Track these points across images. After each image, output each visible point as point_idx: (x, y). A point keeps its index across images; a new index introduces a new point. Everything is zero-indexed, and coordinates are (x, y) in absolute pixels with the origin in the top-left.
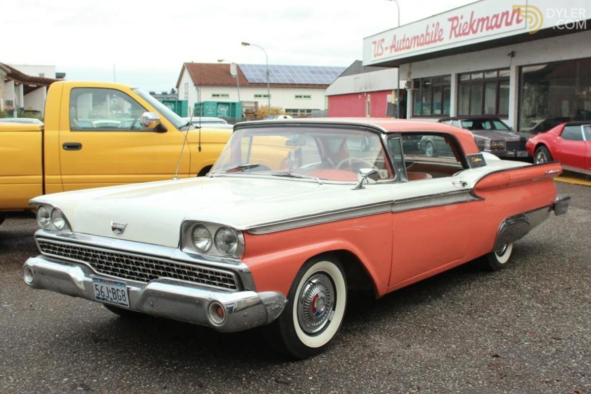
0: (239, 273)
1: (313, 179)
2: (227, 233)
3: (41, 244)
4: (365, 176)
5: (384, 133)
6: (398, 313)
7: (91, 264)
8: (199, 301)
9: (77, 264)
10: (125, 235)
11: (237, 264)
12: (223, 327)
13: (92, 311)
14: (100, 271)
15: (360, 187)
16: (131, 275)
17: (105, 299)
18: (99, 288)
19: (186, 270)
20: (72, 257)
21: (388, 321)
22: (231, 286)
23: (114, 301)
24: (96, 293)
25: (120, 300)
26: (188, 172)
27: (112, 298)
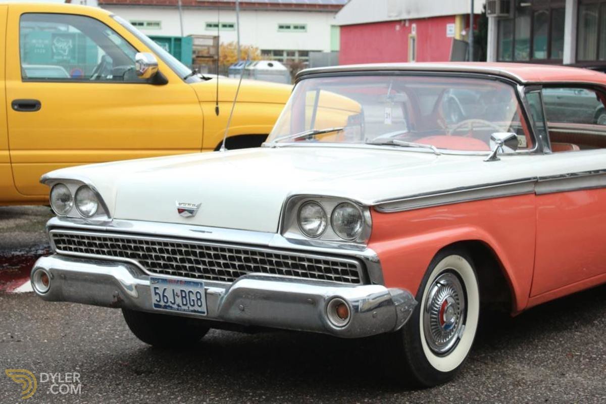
0: (365, 261)
1: (428, 148)
2: (349, 210)
3: (56, 238)
4: (500, 144)
5: (521, 84)
6: (536, 341)
7: (140, 262)
8: (312, 299)
9: (120, 264)
10: (196, 220)
11: (362, 251)
12: (347, 330)
13: (104, 341)
14: (155, 272)
15: (494, 158)
16: (205, 274)
17: (169, 306)
18: (160, 292)
19: (290, 262)
20: (109, 253)
21: (527, 350)
22: (352, 280)
23: (183, 307)
24: (155, 299)
25: (193, 306)
26: (200, 147)
27: (181, 304)
